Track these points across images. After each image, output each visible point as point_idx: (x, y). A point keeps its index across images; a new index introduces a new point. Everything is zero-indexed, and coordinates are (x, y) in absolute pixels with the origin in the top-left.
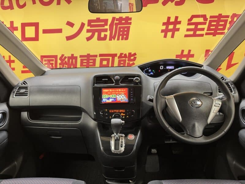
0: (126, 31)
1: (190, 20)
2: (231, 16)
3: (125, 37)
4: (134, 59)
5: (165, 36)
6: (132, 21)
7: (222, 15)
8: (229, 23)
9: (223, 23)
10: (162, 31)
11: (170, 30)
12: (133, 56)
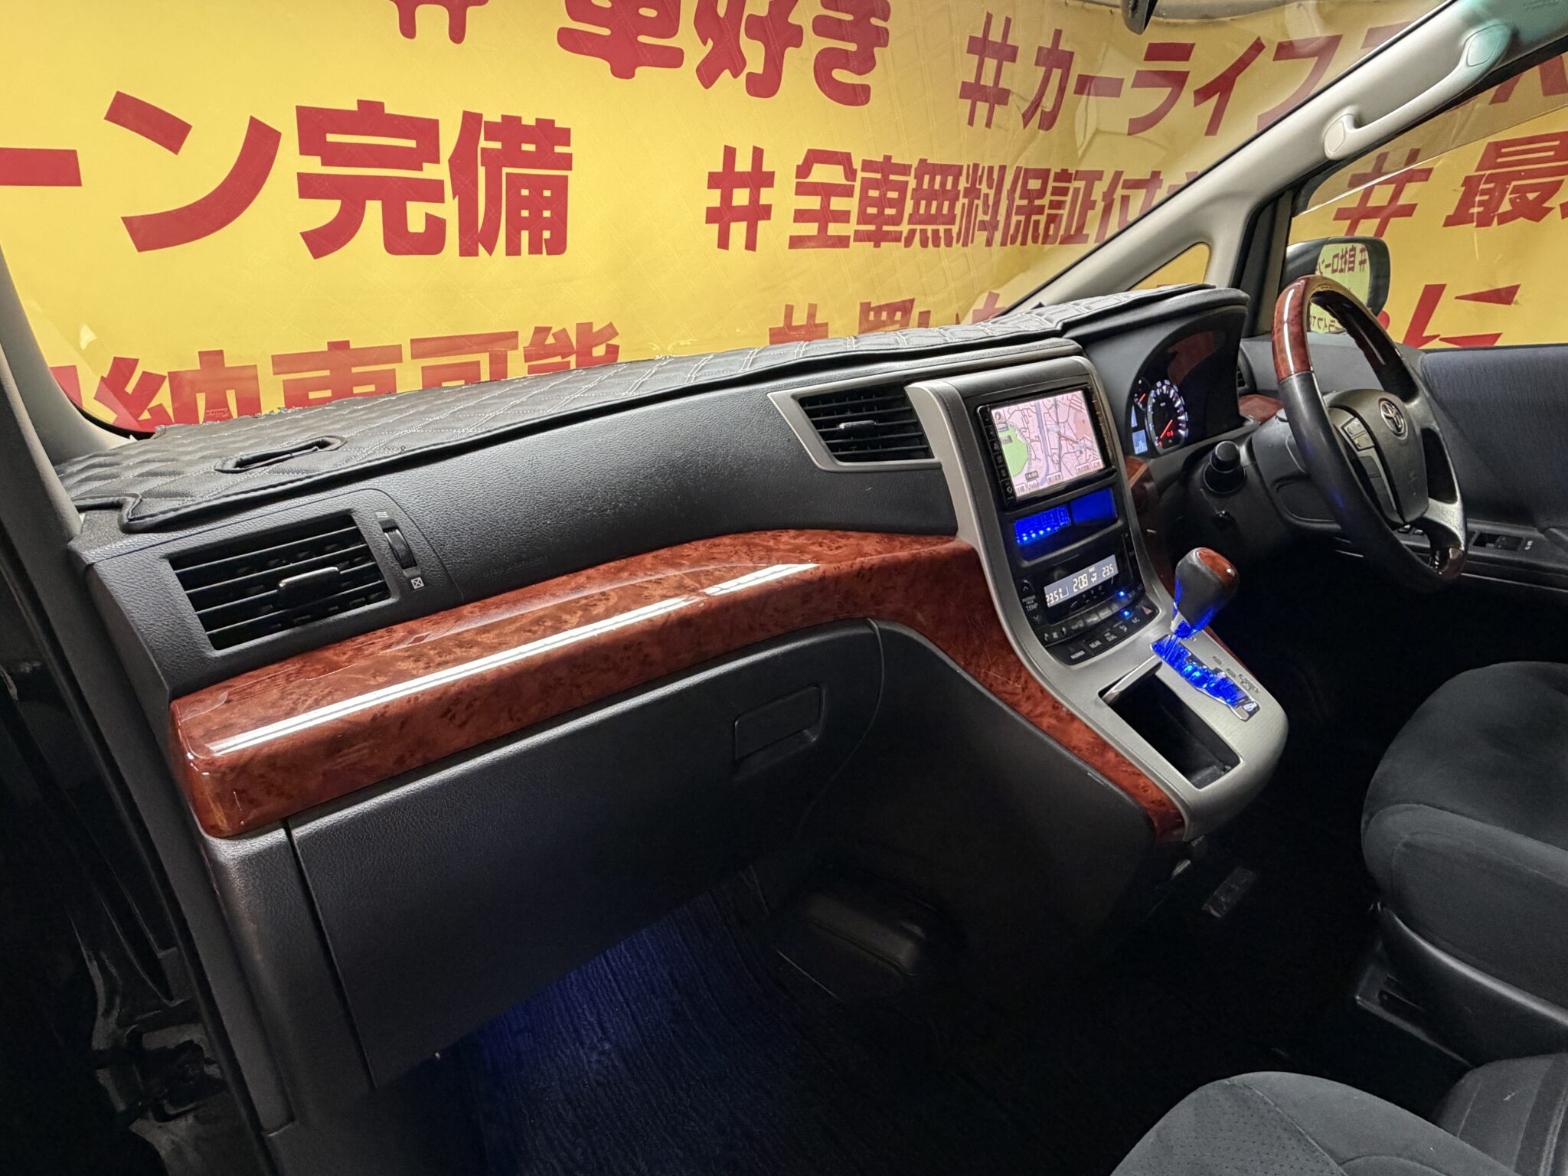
0: (548, 203)
1: (803, 170)
2: (916, 169)
3: (546, 234)
4: (607, 352)
5: (723, 242)
6: (575, 149)
7: (893, 161)
8: (912, 199)
9: (896, 195)
10: (712, 216)
11: (740, 214)
12: (602, 343)
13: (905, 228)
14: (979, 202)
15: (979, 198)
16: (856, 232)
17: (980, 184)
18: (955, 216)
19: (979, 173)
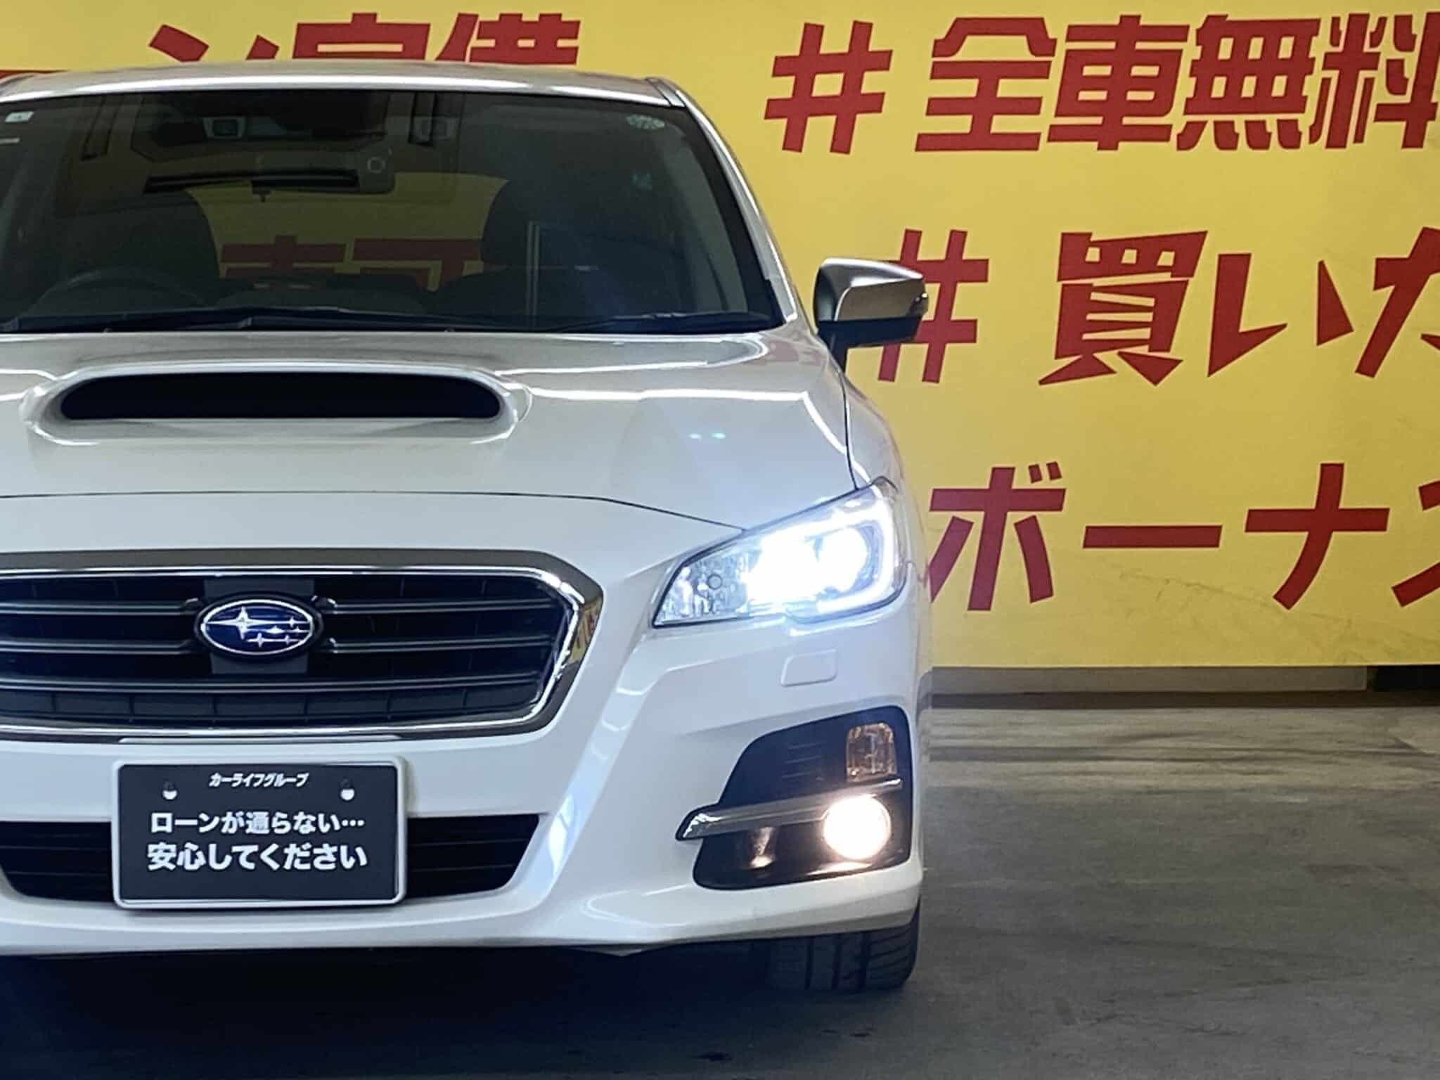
1: (945, 46)
2: (1198, 31)
5: (793, 141)
6: (583, 41)
7: (1143, 22)
8: (1192, 75)
9: (1153, 71)
10: (774, 109)
11: (824, 106)
13: (1177, 119)
14: (1379, 76)
15: (1375, 68)
16: (1052, 126)
17: (1374, 43)
18: (1306, 98)
19: (1372, 26)
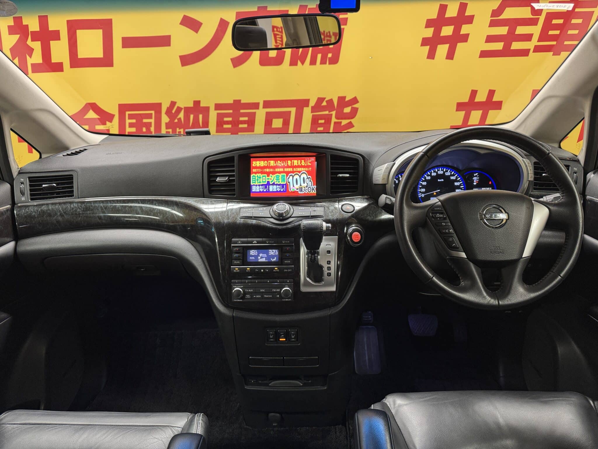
1: (496, 13)
3: (330, 55)
4: (351, 111)
5: (431, 55)
9: (580, 21)
10: (425, 42)
11: (445, 40)
12: (350, 106)
16: (535, 46)
